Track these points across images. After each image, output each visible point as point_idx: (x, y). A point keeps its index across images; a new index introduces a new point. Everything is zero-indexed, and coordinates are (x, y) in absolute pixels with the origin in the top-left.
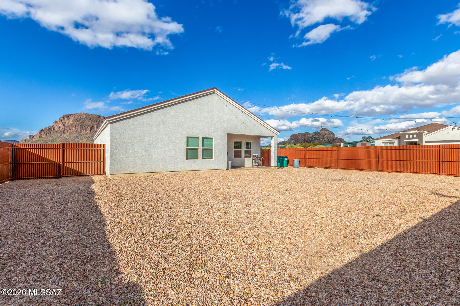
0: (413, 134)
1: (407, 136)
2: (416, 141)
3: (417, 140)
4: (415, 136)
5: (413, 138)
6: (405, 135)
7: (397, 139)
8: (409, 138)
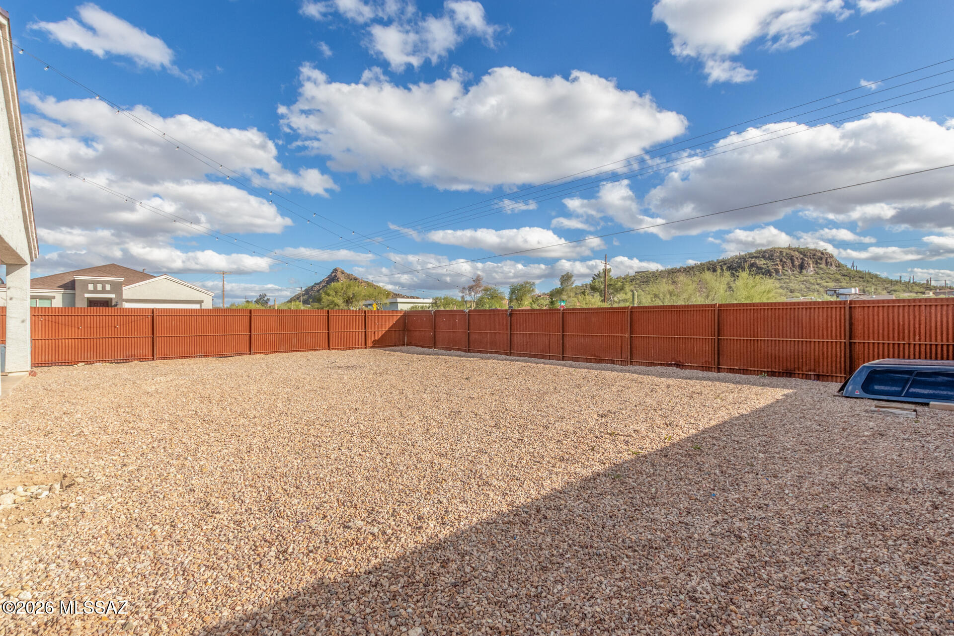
0: (103, 283)
1: (91, 287)
2: (111, 299)
3: (113, 296)
4: (108, 287)
5: (104, 291)
6: (86, 282)
7: (62, 291)
8: (95, 291)
